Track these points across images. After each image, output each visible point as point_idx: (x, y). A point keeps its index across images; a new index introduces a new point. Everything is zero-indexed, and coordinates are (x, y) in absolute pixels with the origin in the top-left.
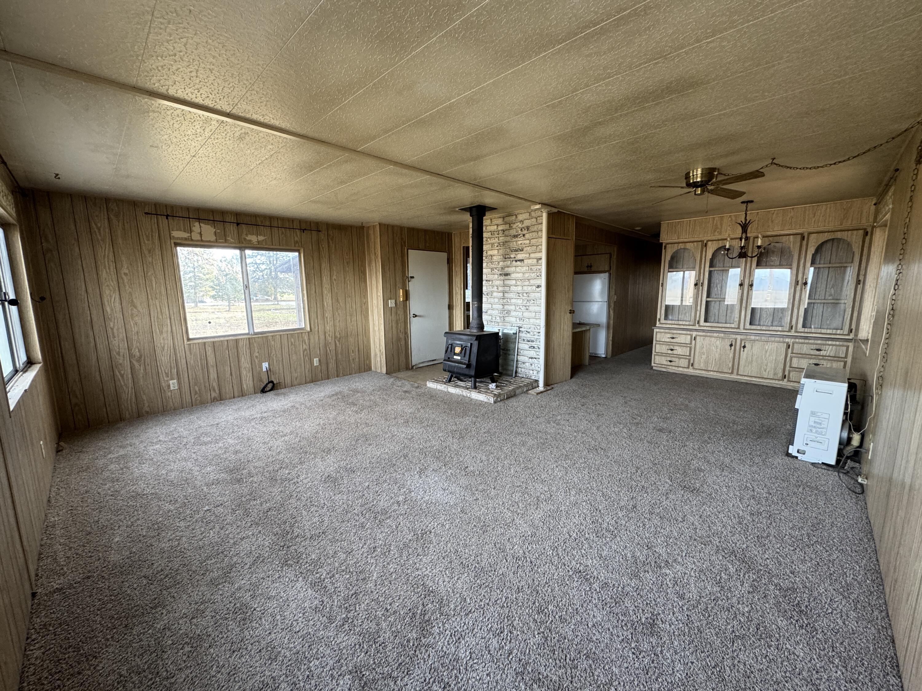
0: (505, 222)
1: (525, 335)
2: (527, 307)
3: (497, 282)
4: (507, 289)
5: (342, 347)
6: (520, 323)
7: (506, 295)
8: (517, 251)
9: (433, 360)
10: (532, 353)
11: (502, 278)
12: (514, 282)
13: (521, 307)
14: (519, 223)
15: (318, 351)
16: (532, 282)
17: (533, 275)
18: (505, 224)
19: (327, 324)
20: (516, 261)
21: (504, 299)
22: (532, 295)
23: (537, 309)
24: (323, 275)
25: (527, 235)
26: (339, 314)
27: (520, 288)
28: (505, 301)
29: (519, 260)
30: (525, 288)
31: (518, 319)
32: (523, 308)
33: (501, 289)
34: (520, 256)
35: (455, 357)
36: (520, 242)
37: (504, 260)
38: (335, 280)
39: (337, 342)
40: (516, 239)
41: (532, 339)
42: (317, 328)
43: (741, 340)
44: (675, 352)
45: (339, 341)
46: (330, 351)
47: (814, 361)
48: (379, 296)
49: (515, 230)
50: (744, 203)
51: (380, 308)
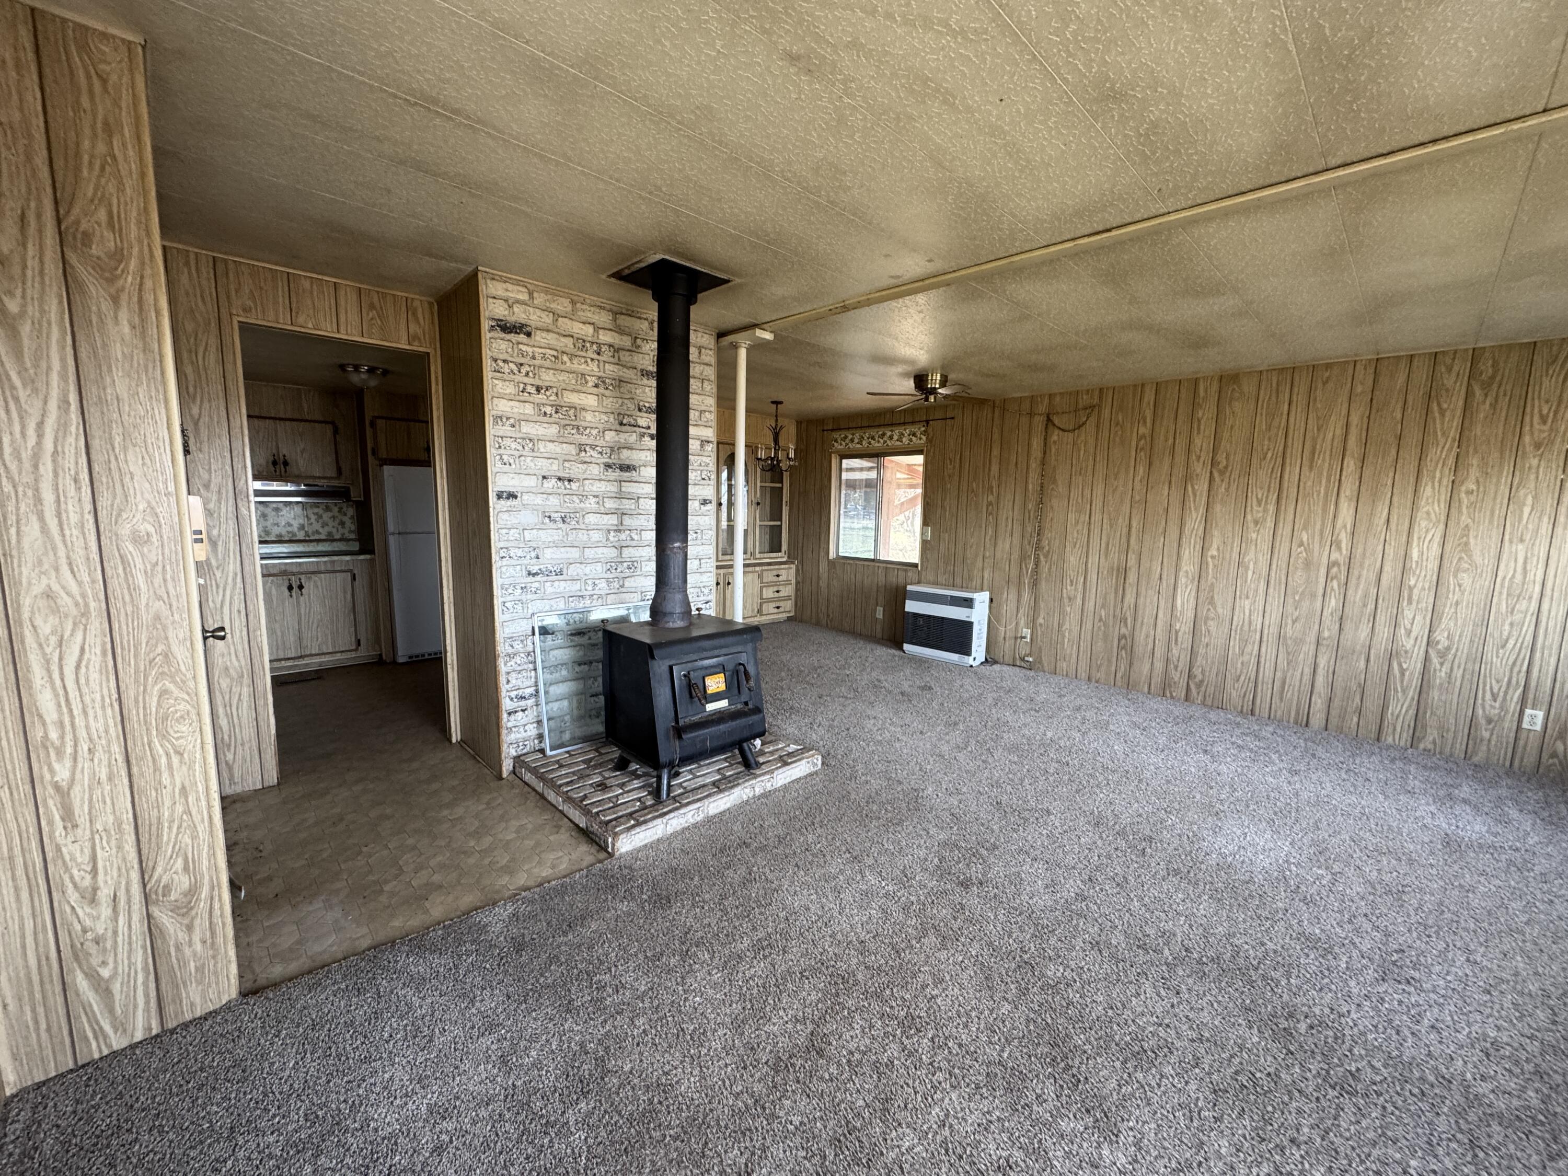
0: (619, 327)
3: (597, 484)
4: (628, 505)
7: (627, 521)
11: (617, 474)
16: (691, 491)
17: (692, 476)
18: (620, 331)
21: (620, 531)
22: (692, 521)
23: (701, 550)
28: (623, 536)
33: (610, 504)
35: (711, 707)
37: (618, 427)
47: (776, 589)
48: (139, 540)
49: (647, 357)
50: (773, 402)
51: (157, 618)
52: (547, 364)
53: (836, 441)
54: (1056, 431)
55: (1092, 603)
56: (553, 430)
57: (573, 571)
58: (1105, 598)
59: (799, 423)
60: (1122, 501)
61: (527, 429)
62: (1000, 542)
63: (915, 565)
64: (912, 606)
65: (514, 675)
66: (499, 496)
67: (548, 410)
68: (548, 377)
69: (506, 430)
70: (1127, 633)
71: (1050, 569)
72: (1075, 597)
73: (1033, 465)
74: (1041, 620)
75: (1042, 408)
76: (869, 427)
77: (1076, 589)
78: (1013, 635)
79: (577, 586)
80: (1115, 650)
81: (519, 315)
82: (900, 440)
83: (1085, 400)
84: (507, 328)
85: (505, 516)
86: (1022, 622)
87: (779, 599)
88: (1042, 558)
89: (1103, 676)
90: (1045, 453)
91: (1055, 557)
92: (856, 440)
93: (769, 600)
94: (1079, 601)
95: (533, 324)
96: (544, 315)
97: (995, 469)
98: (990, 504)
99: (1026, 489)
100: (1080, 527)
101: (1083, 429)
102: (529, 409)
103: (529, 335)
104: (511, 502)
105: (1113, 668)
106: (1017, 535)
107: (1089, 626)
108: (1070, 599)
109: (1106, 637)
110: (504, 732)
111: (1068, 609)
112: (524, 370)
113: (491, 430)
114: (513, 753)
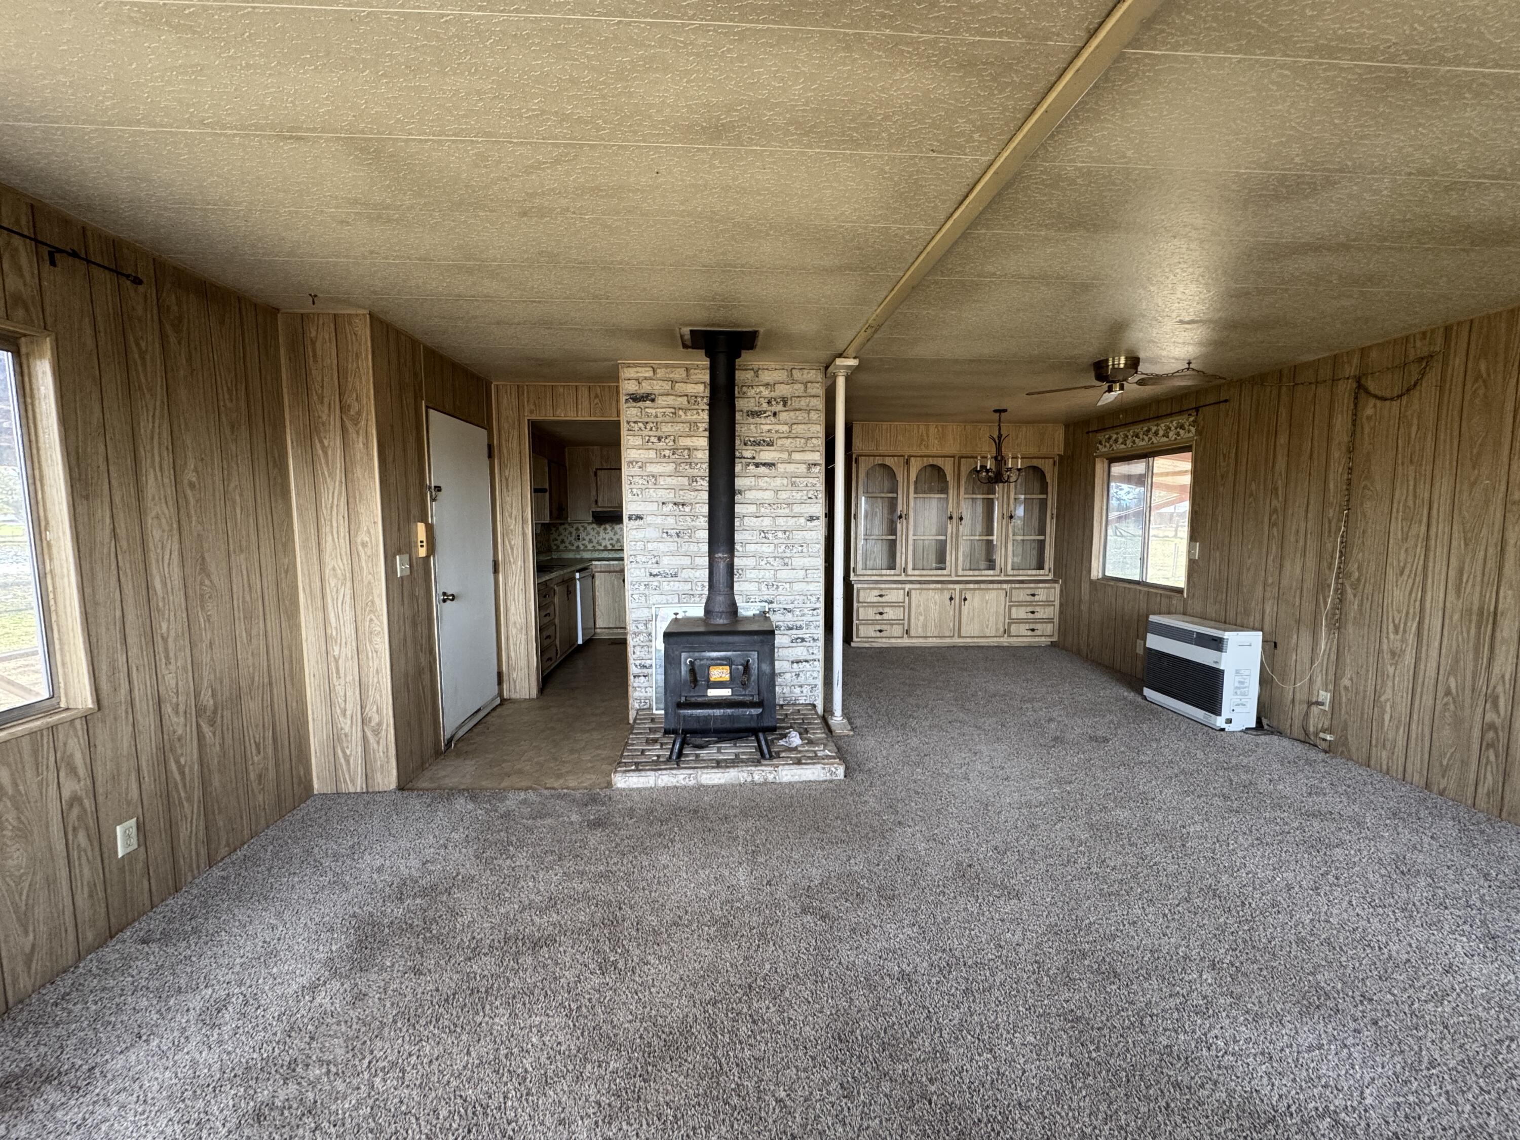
1: (782, 618)
2: (786, 560)
5: (222, 745)
6: (767, 594)
8: (759, 444)
9: (477, 712)
10: (799, 652)
12: (752, 509)
13: (771, 560)
14: (762, 388)
15: (134, 786)
16: (797, 509)
17: (798, 496)
19: (168, 662)
20: (757, 465)
22: (798, 536)
23: (807, 562)
24: (145, 464)
25: (785, 414)
26: (208, 619)
27: (767, 522)
29: (764, 464)
30: (781, 521)
31: (763, 586)
32: (777, 563)
34: (766, 455)
35: (712, 693)
36: (766, 428)
38: (192, 485)
39: (206, 729)
40: (757, 420)
41: (798, 624)
42: (125, 687)
43: (961, 591)
44: (885, 616)
45: (212, 723)
46: (182, 773)
47: (1030, 609)
48: (364, 545)
49: (752, 400)
50: (995, 411)
51: (369, 583)
52: (667, 419)
53: (1100, 443)
54: (1372, 401)
55: (1432, 664)
56: (672, 467)
57: (684, 574)
58: (1457, 661)
59: (1067, 427)
60: (1487, 502)
61: (652, 469)
62: (1287, 565)
63: (1179, 591)
64: (1155, 642)
65: (638, 649)
66: (630, 518)
67: (667, 453)
68: (666, 429)
69: (636, 470)
70: (1498, 722)
71: (1361, 605)
72: (1403, 651)
73: (1336, 454)
74: (1346, 682)
75: (1350, 369)
76: (1134, 423)
77: (1403, 640)
78: (1305, 697)
79: (689, 586)
80: (1476, 746)
81: (646, 388)
82: (1166, 435)
83: (1421, 348)
84: (636, 398)
85: (634, 532)
86: (1319, 681)
87: (1036, 622)
88: (1349, 590)
89: (1452, 786)
90: (1354, 433)
91: (1369, 589)
92: (1120, 440)
93: (1020, 621)
94: (1409, 658)
95: (656, 392)
96: (664, 384)
97: (1281, 464)
98: (1275, 511)
99: (1325, 489)
100: (1411, 542)
101: (1416, 393)
102: (652, 454)
103: (653, 400)
104: (639, 522)
105: (1472, 776)
106: (1311, 555)
107: (1428, 700)
108: (1393, 654)
109: (1458, 723)
110: (630, 689)
111: (1391, 670)
112: (648, 427)
113: (626, 471)
114: (637, 706)
